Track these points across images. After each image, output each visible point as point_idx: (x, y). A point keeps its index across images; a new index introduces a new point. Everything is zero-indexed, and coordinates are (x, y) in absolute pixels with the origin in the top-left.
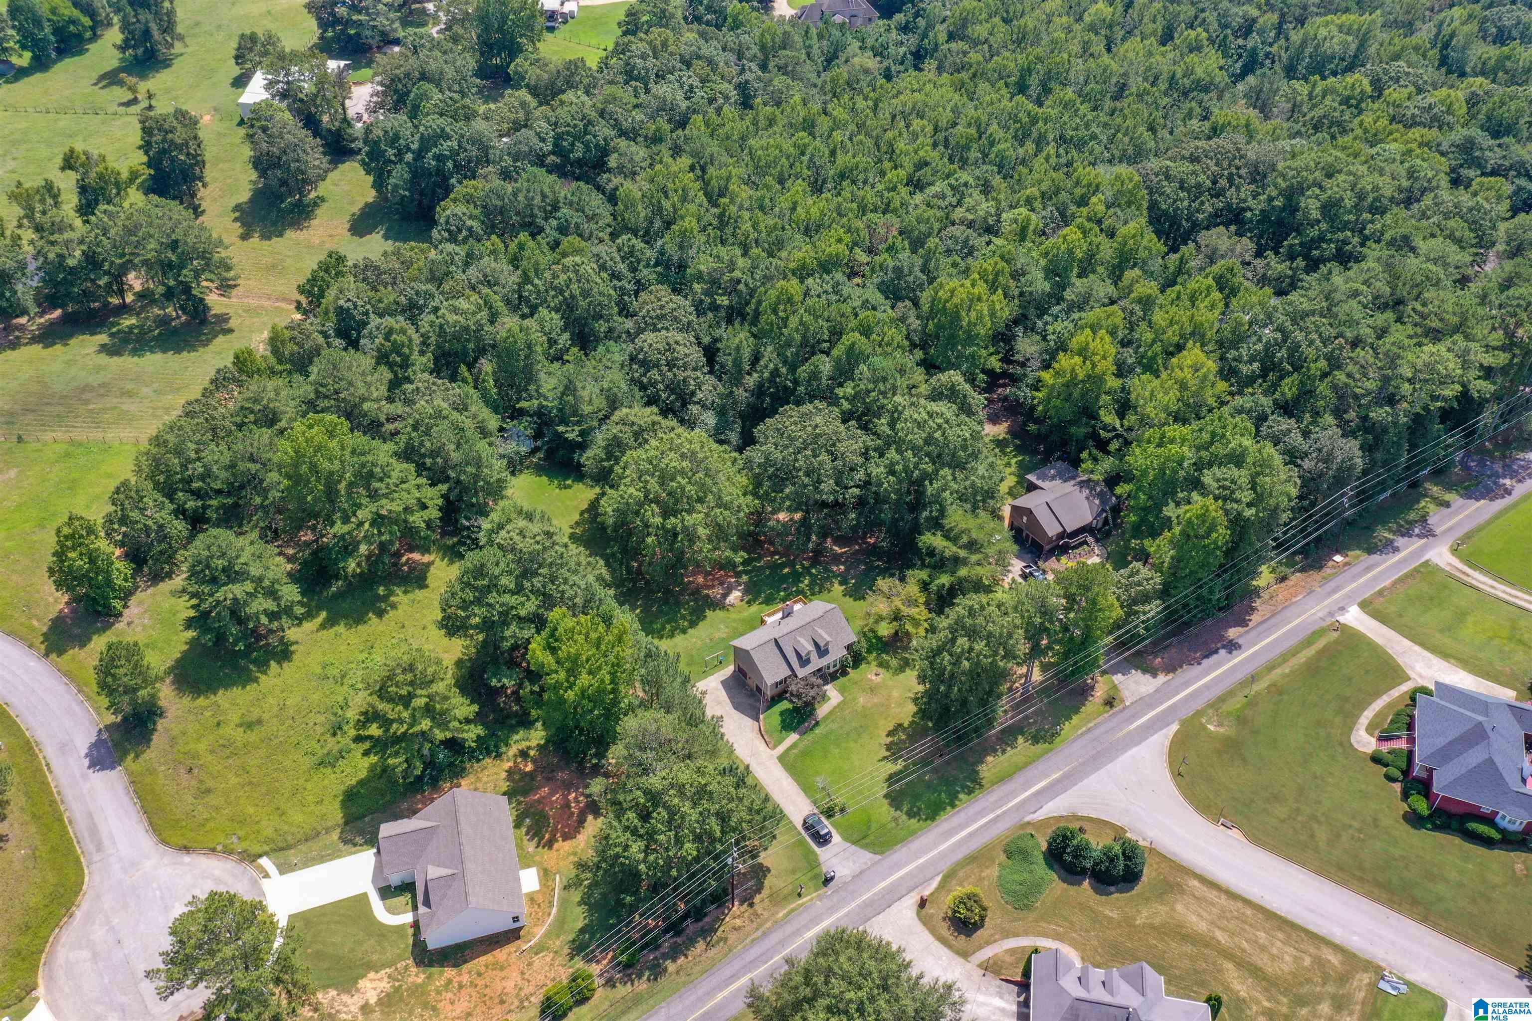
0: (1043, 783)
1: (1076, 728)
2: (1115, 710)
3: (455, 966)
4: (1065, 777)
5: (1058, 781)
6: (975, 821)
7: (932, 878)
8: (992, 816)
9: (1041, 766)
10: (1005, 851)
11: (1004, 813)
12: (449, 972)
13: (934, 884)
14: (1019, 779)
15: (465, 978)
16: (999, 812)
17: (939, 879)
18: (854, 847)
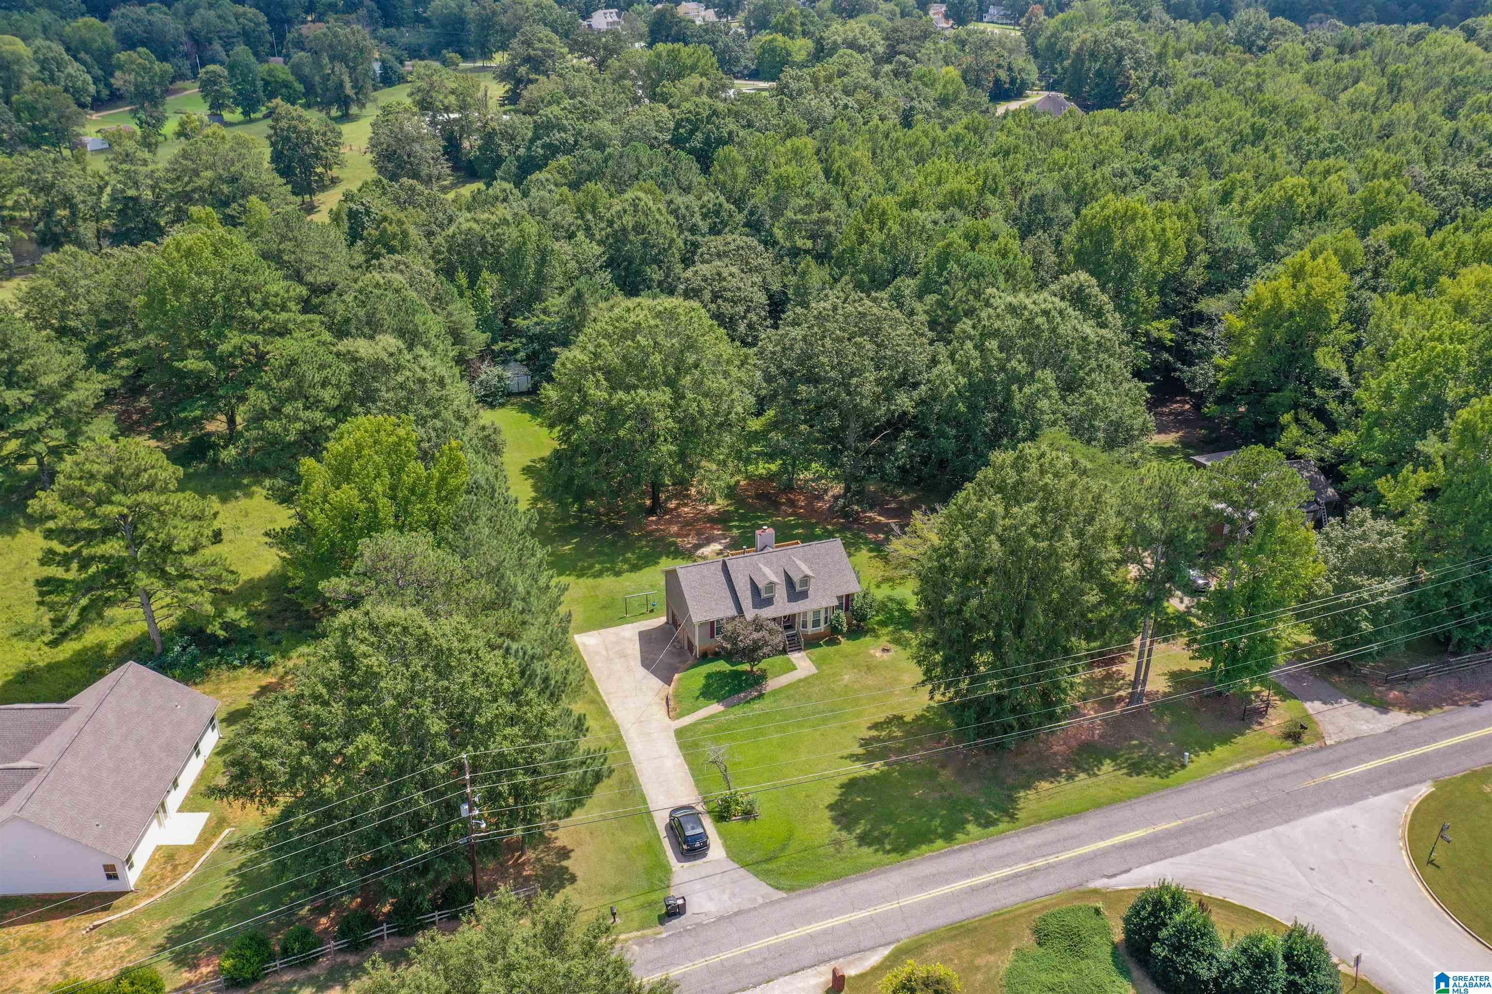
0: (1140, 833)
1: (1223, 763)
2: (1302, 747)
4: (1185, 830)
5: (1169, 834)
6: (986, 870)
7: (873, 948)
8: (1022, 867)
9: (1141, 808)
10: (1036, 931)
11: (1050, 866)
13: (874, 959)
14: (1093, 821)
16: (1039, 863)
17: (886, 952)
18: (743, 872)
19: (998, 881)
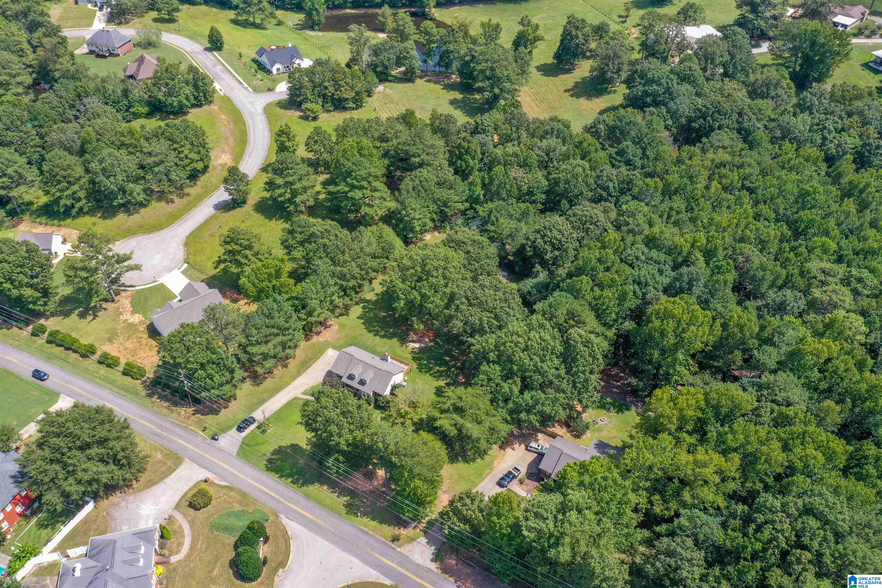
1: (366, 525)
2: (391, 544)
3: (149, 336)
4: (320, 527)
7: (226, 481)
12: (146, 336)
13: (223, 483)
15: (144, 342)
16: (282, 500)
17: (227, 484)
18: (240, 443)
19: (268, 494)
